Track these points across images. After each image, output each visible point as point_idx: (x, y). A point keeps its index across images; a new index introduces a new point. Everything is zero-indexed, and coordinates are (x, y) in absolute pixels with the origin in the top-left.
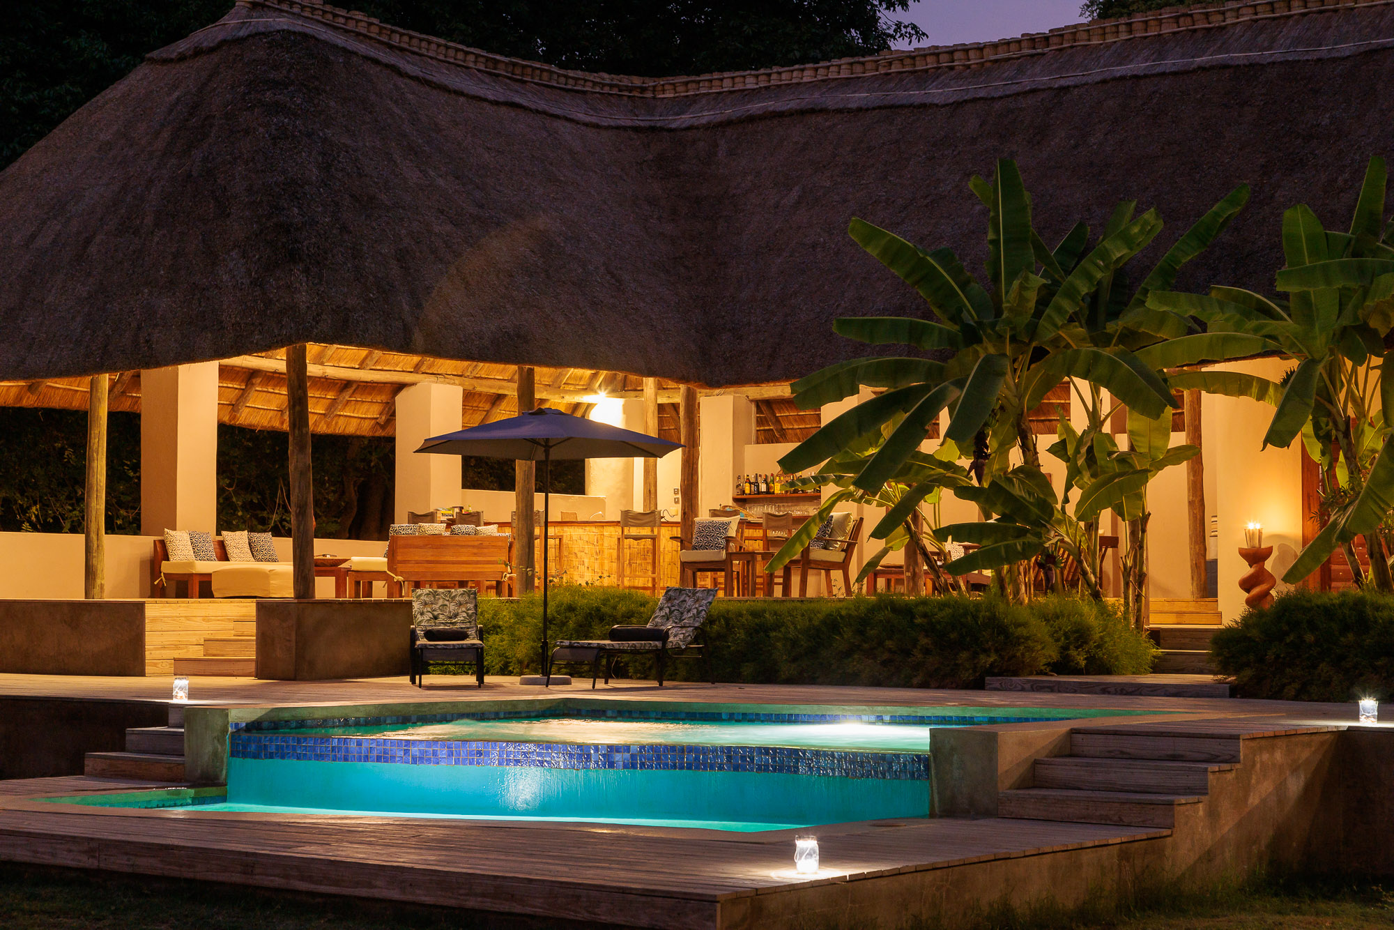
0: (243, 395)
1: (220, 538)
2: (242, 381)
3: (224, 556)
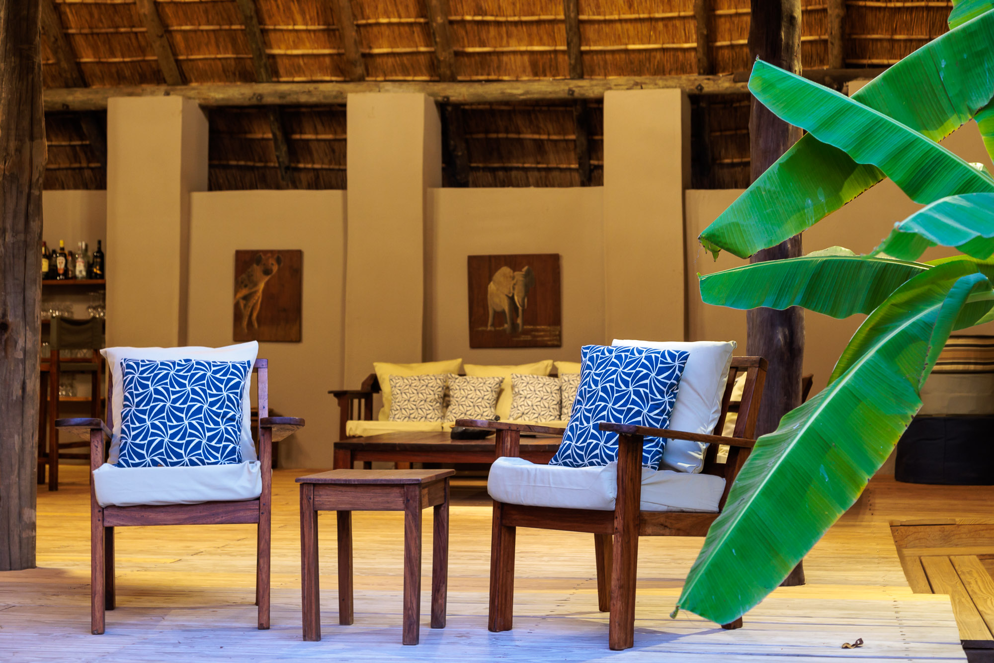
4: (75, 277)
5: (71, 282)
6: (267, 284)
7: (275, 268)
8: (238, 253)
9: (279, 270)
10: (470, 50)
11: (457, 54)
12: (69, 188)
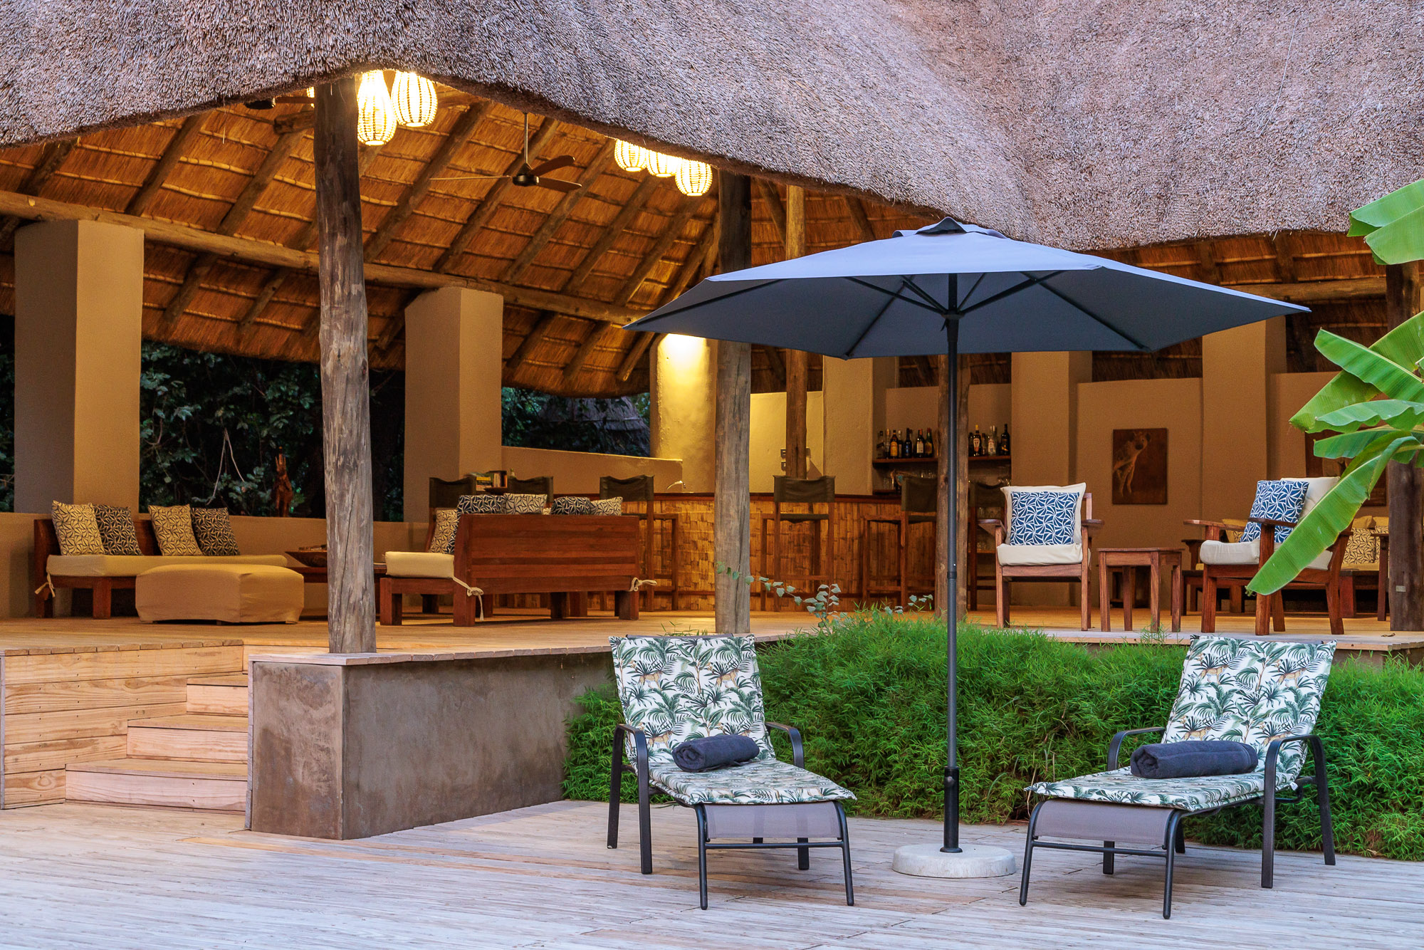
0: (179, 295)
1: (144, 517)
2: (179, 273)
3: (152, 546)
4: (987, 454)
5: (985, 458)
6: (1138, 457)
7: (1145, 444)
8: (1115, 432)
9: (1149, 445)
10: (1307, 256)
11: (1295, 259)
12: (982, 383)
